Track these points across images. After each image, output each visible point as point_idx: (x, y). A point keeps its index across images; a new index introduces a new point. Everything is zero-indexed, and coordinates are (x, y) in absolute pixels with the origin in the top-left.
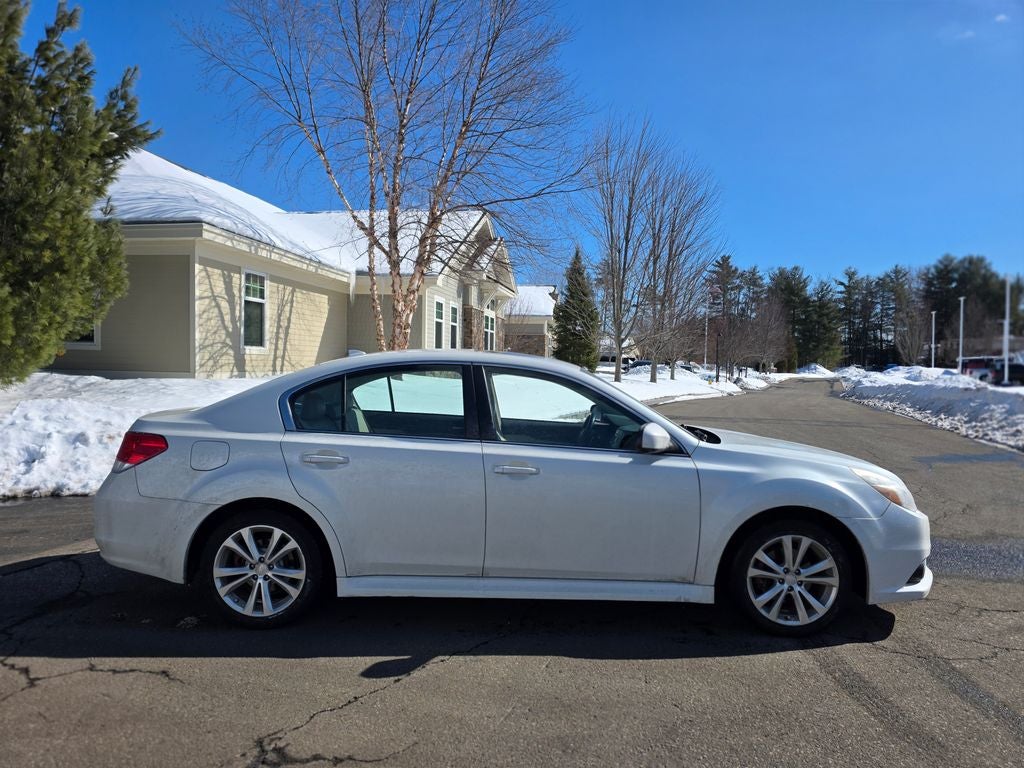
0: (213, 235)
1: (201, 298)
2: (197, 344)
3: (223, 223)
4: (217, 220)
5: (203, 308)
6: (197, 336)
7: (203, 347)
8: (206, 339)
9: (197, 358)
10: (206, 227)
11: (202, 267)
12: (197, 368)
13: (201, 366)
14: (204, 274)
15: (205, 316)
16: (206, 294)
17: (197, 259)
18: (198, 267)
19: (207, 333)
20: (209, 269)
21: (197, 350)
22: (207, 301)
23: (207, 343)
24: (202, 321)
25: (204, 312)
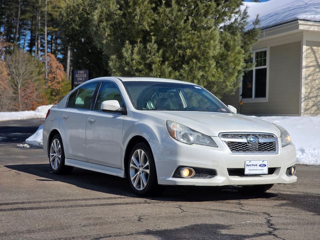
0: (307, 26)
1: (307, 67)
2: (303, 96)
3: (314, 17)
4: (309, 16)
5: (308, 73)
6: (303, 90)
7: (308, 98)
8: (310, 93)
9: (303, 105)
10: (300, 22)
11: (308, 47)
12: (302, 111)
13: (306, 110)
14: (310, 51)
15: (310, 78)
16: (311, 64)
17: (304, 42)
18: (305, 48)
19: (312, 89)
20: (315, 48)
21: (303, 100)
22: (312, 69)
23: (311, 95)
24: (307, 81)
25: (309, 75)
